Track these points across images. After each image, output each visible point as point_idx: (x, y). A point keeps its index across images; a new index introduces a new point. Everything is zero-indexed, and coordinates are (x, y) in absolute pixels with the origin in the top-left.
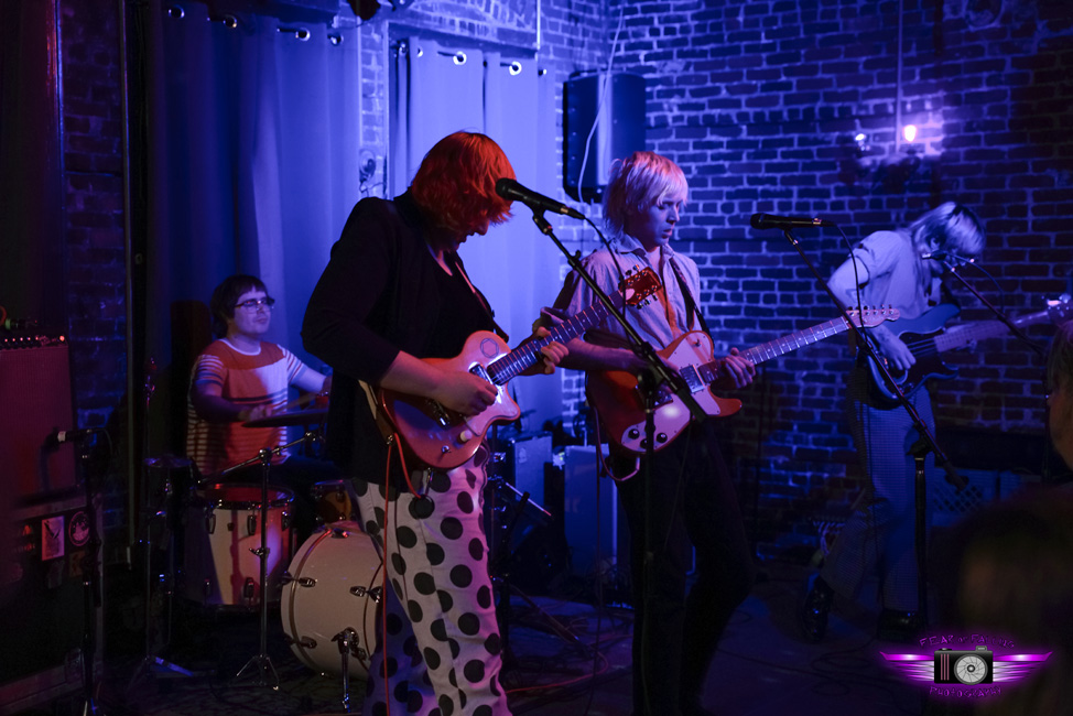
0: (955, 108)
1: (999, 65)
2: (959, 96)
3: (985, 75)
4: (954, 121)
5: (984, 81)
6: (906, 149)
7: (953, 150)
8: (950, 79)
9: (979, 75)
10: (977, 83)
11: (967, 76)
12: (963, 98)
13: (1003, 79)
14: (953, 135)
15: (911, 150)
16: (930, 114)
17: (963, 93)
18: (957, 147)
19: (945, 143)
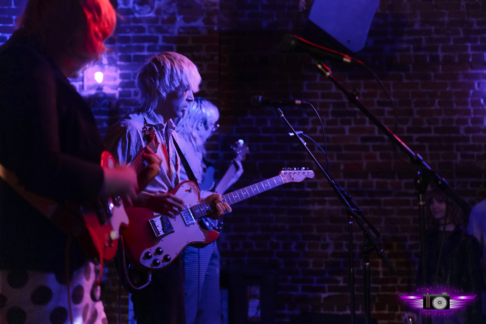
0: (128, 63)
1: (155, 40)
2: (130, 56)
3: (146, 45)
4: (127, 72)
5: (146, 48)
6: (96, 87)
7: (127, 89)
8: (124, 45)
9: (142, 44)
10: (141, 49)
11: (134, 44)
12: (132, 57)
13: (157, 48)
14: (126, 81)
15: (99, 88)
16: (106, 67)
17: (132, 54)
18: (129, 87)
19: (122, 85)
